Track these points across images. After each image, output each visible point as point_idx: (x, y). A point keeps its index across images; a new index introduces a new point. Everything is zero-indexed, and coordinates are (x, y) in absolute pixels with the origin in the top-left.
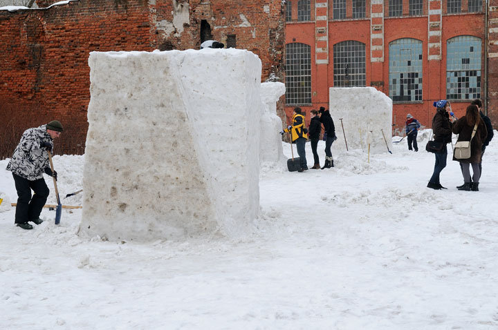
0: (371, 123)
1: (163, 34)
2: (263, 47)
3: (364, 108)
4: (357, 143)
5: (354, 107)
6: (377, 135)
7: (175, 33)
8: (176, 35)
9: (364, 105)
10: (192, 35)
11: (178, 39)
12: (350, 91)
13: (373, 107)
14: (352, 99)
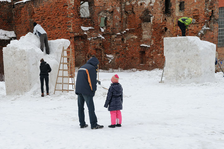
0: (189, 62)
1: (145, 5)
2: (201, 8)
3: (184, 51)
4: (180, 76)
5: (178, 51)
6: (192, 70)
7: (151, 3)
8: (152, 5)
9: (184, 49)
10: (160, 4)
11: (152, 7)
12: (176, 40)
13: (190, 50)
14: (177, 45)
